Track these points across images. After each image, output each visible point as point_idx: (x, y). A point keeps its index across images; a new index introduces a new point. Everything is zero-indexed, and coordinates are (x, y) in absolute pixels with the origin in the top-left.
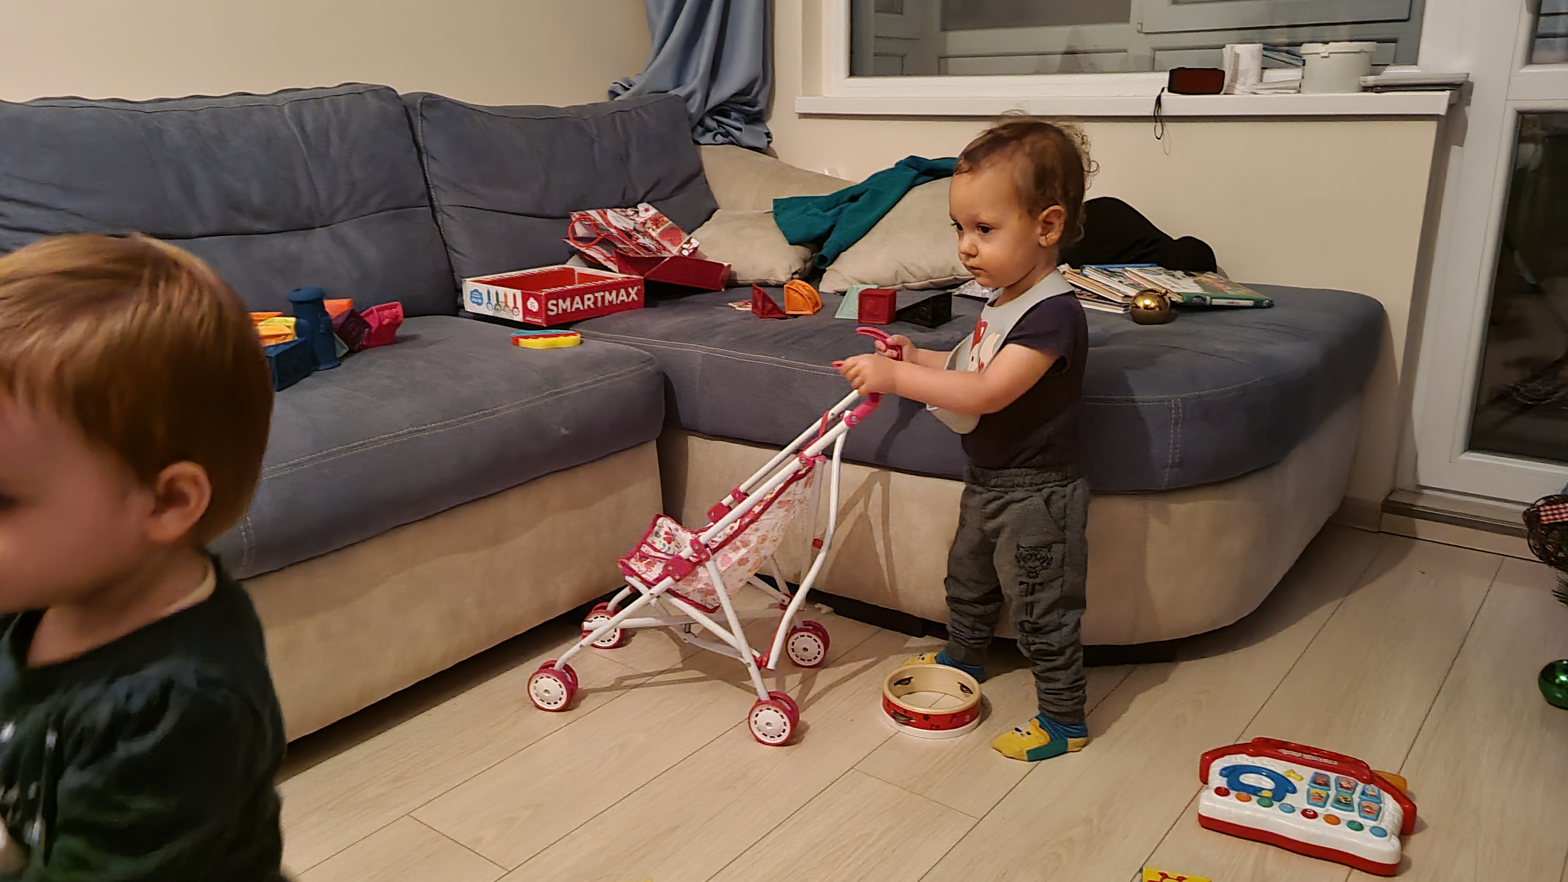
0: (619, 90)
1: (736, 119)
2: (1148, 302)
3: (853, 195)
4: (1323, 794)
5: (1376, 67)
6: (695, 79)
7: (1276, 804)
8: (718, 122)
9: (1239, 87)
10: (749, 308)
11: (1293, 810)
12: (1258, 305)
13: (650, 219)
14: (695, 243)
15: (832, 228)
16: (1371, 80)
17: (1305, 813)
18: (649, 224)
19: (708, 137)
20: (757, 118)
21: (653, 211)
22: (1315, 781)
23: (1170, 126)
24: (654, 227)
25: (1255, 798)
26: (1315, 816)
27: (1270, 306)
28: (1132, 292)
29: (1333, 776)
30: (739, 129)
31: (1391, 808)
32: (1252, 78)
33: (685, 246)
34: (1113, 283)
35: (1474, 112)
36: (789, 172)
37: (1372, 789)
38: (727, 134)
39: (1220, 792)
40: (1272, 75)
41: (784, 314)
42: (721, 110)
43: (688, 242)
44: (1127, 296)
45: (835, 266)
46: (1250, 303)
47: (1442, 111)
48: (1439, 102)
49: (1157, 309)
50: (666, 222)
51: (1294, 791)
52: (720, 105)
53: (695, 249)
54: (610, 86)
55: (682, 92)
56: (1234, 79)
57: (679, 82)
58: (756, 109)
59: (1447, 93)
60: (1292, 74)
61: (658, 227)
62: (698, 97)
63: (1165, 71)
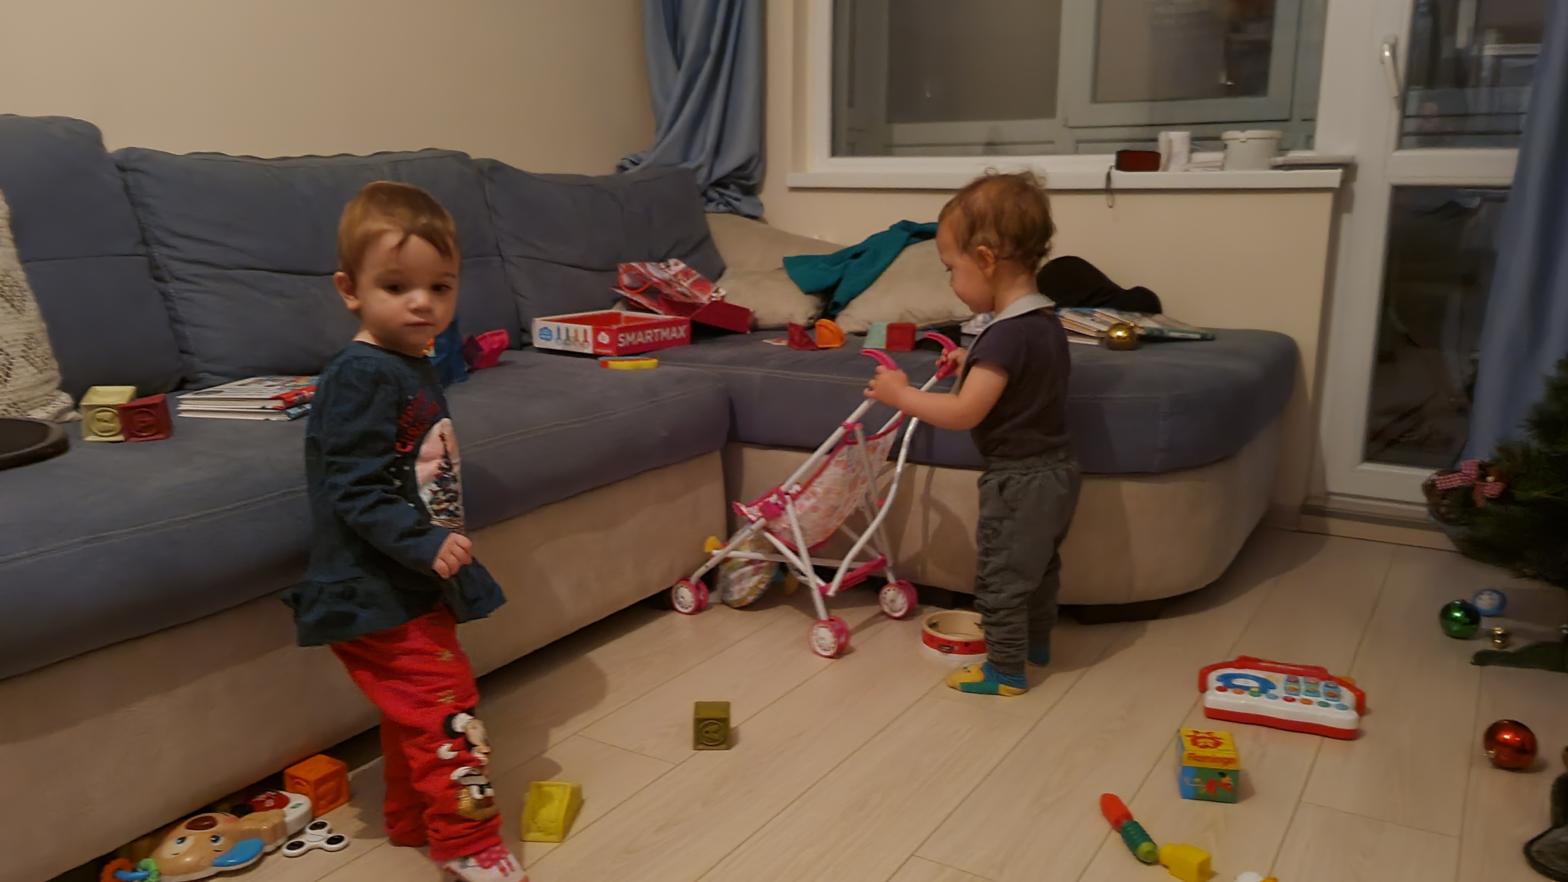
0: (627, 164)
1: (734, 191)
2: (1120, 333)
3: (856, 253)
4: (1296, 687)
5: (1282, 150)
6: (700, 156)
7: (1263, 697)
8: (721, 195)
9: (1173, 166)
10: (784, 343)
11: (1276, 697)
12: (1204, 338)
13: (681, 272)
14: (723, 292)
15: (839, 281)
16: (1280, 160)
17: (1286, 699)
18: (680, 277)
19: (712, 206)
20: (751, 191)
21: (682, 266)
22: (1289, 681)
23: (1119, 198)
24: (685, 279)
25: (1247, 692)
26: (1293, 700)
27: (1212, 339)
28: (1105, 328)
29: (1301, 678)
30: (737, 199)
31: (1348, 697)
32: (1184, 160)
33: (714, 295)
34: (1086, 321)
35: (1359, 187)
36: (783, 237)
37: (1332, 684)
38: (728, 204)
39: (1220, 689)
40: (1201, 157)
41: (817, 347)
42: (721, 183)
43: (716, 291)
44: (1099, 331)
45: (846, 311)
46: (1198, 336)
47: (1336, 183)
48: (1333, 178)
49: (1128, 339)
50: (695, 275)
51: (1274, 688)
52: (722, 178)
53: (723, 297)
54: (618, 162)
55: (691, 165)
56: (1169, 160)
57: (685, 158)
58: (751, 183)
59: (1340, 171)
60: (1215, 156)
61: (688, 279)
62: (704, 171)
63: (1111, 153)
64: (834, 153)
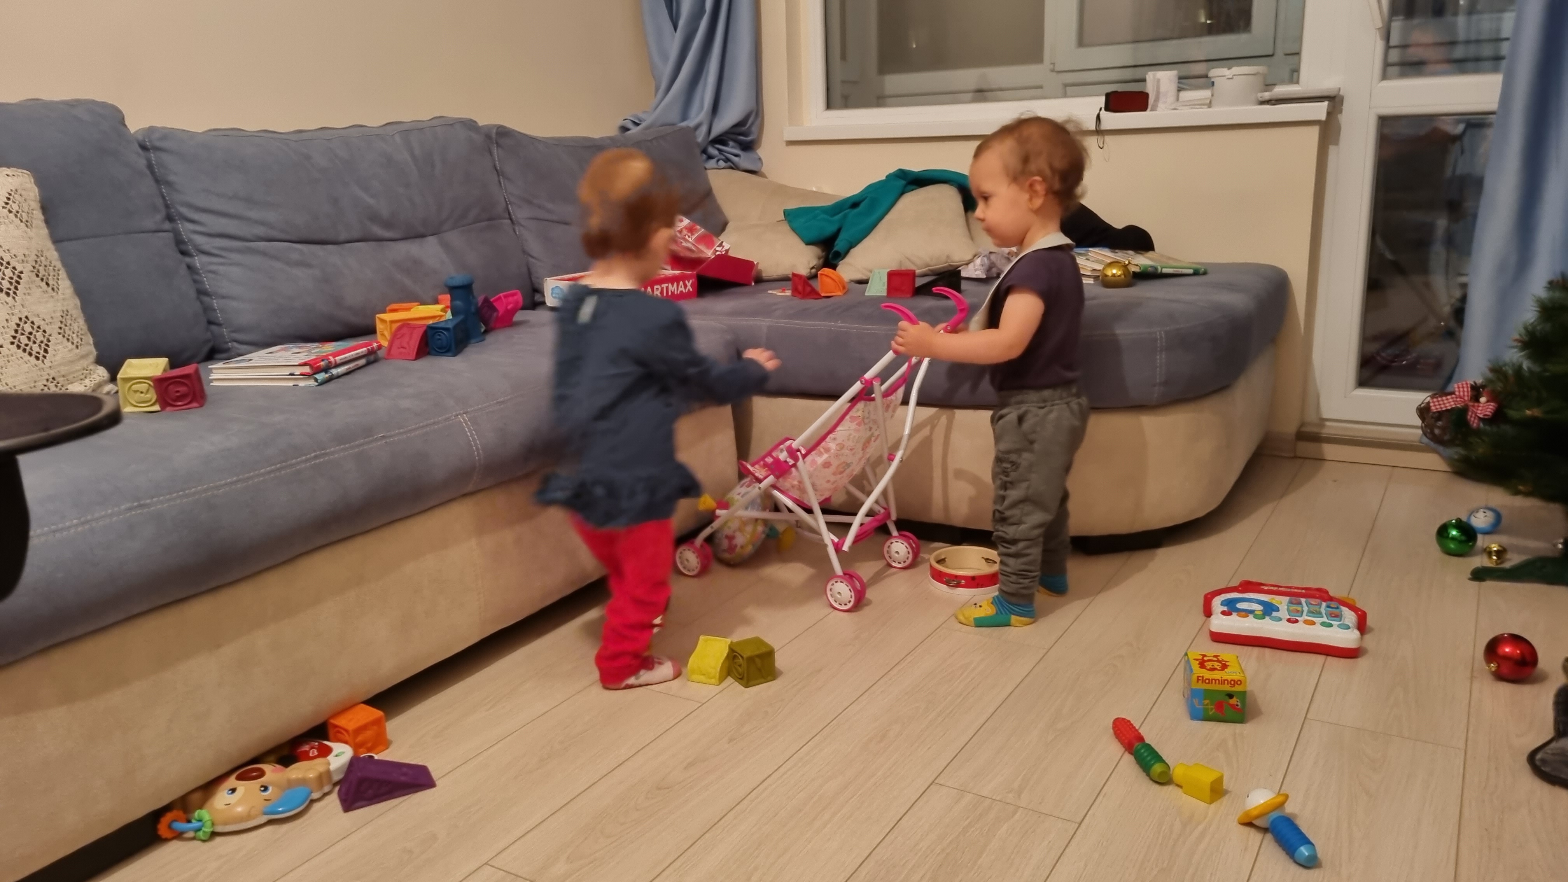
0: (629, 125)
1: (733, 147)
2: (1114, 271)
3: (854, 203)
4: (1299, 609)
5: (1268, 86)
6: (699, 114)
7: (1267, 618)
8: (719, 150)
9: (1161, 105)
10: (788, 293)
11: (1280, 619)
12: (1196, 273)
13: (685, 228)
14: (726, 246)
15: (839, 231)
16: (1267, 95)
17: (1289, 620)
18: (685, 232)
19: (712, 163)
20: (748, 147)
21: (686, 222)
22: (1291, 602)
23: (1108, 139)
24: (690, 234)
25: (1251, 616)
26: (1296, 621)
27: (1205, 273)
28: (1099, 267)
29: (1303, 600)
30: (736, 155)
31: (1350, 617)
32: (1171, 98)
33: (718, 249)
35: (1345, 119)
36: (781, 190)
37: (1334, 604)
38: (727, 160)
39: (1223, 613)
40: (1186, 95)
41: (821, 296)
42: (721, 140)
43: (721, 245)
44: (1095, 270)
45: (848, 259)
46: (1191, 271)
47: (1323, 117)
48: (1319, 111)
49: (1123, 276)
50: (699, 230)
51: (1277, 610)
52: (720, 135)
53: (727, 251)
54: (620, 122)
55: (691, 123)
56: (1157, 99)
57: (684, 117)
58: (749, 138)
59: (1326, 103)
60: (1204, 94)
61: (692, 234)
62: (704, 129)
63: (1101, 95)
64: (829, 106)
